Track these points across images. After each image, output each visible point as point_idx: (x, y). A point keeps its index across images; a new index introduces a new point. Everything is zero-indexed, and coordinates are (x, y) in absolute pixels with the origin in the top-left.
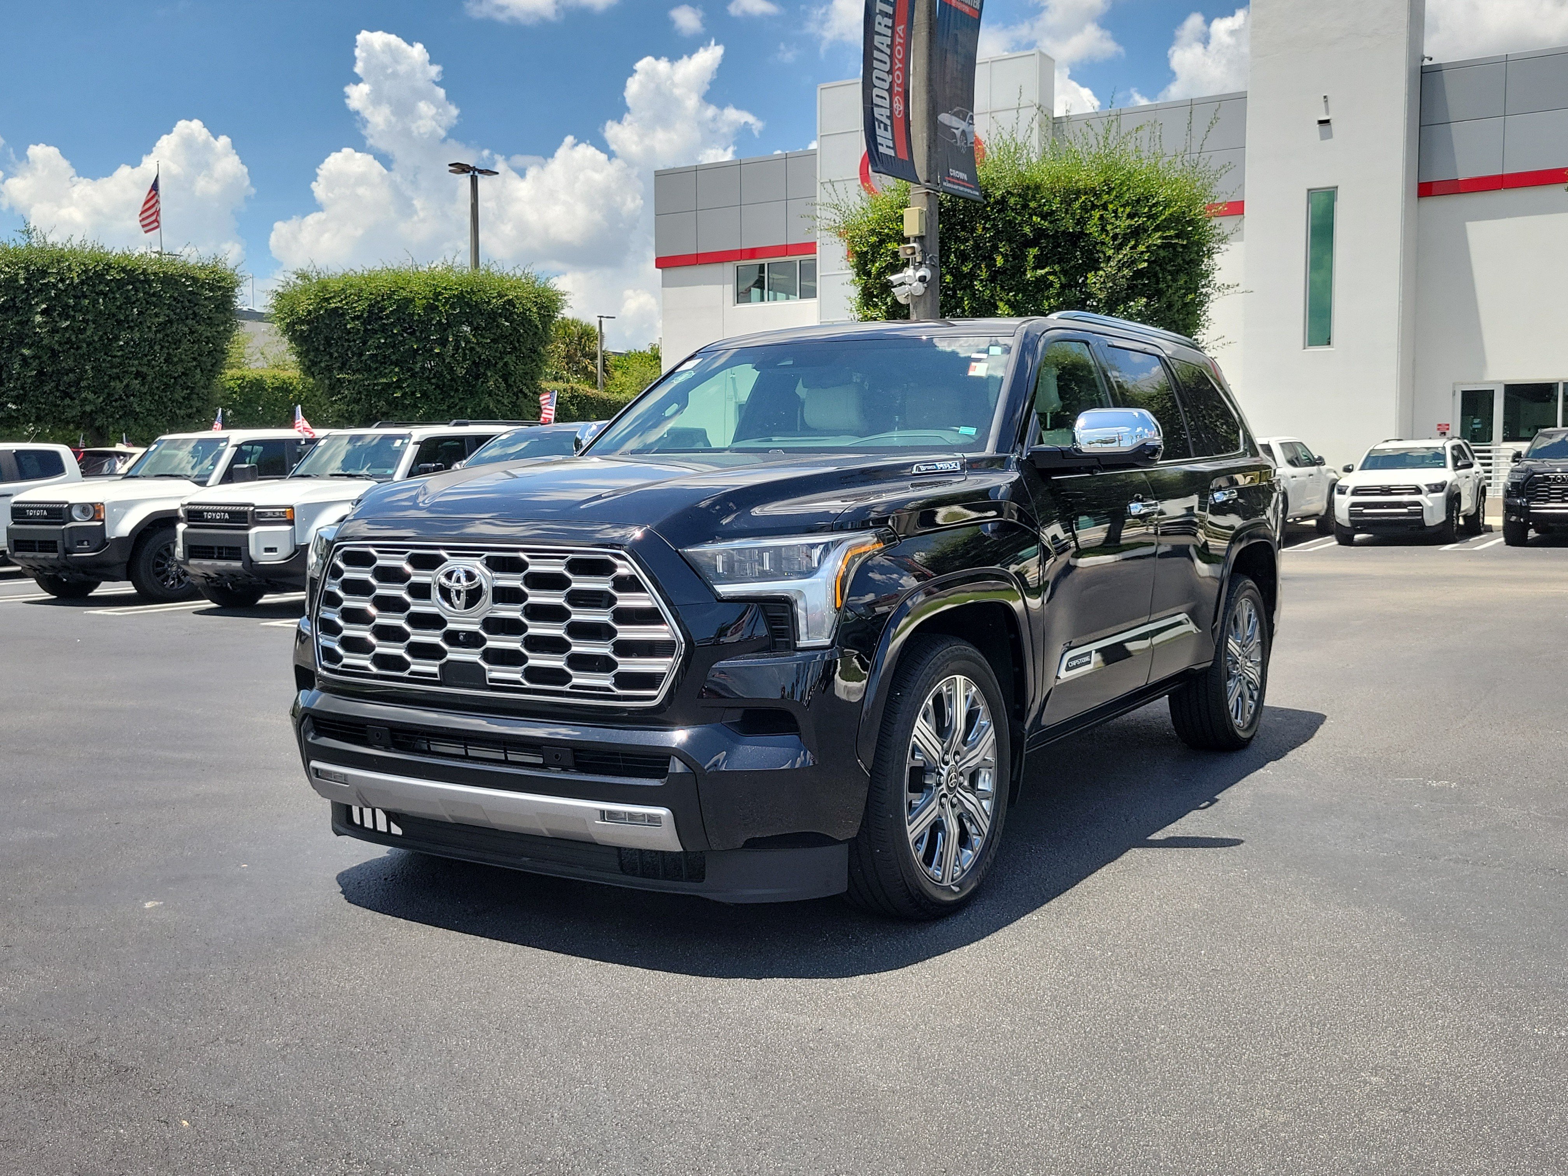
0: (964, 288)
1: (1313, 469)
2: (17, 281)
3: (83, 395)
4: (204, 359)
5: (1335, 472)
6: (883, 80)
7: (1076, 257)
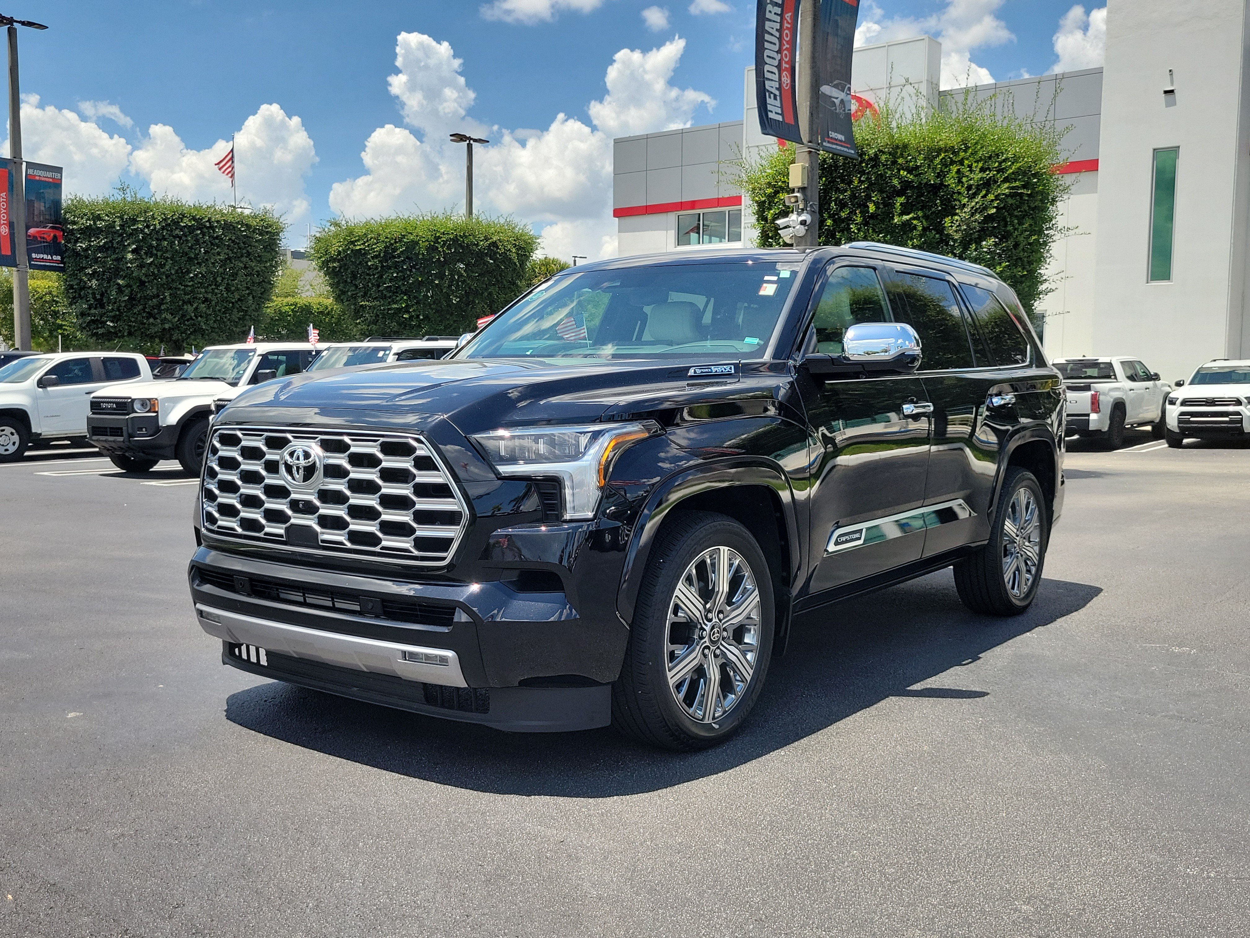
0: (842, 231)
1: (1150, 384)
2: (114, 227)
3: (163, 316)
4: (255, 288)
5: (1169, 386)
6: (773, 58)
7: (936, 205)
